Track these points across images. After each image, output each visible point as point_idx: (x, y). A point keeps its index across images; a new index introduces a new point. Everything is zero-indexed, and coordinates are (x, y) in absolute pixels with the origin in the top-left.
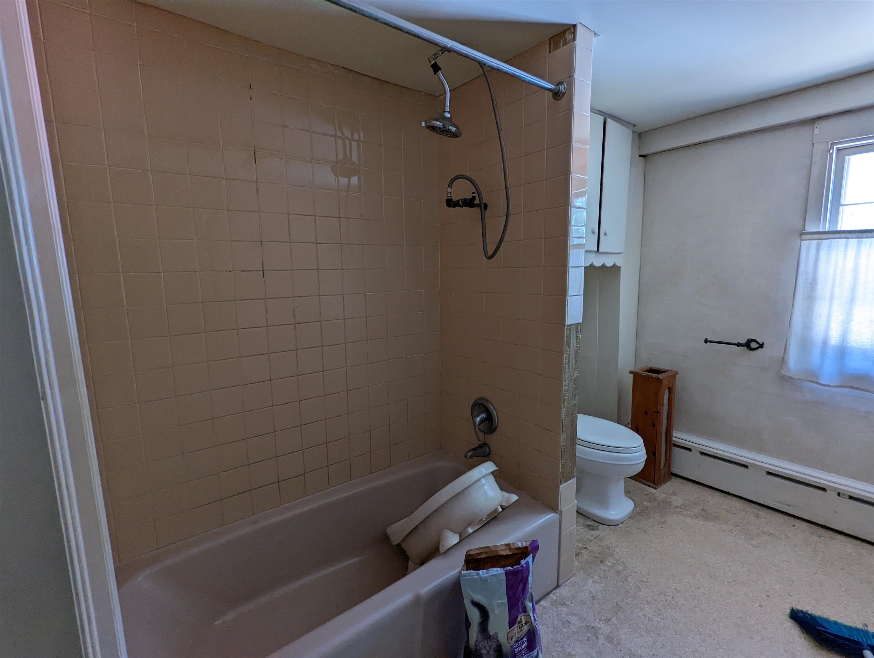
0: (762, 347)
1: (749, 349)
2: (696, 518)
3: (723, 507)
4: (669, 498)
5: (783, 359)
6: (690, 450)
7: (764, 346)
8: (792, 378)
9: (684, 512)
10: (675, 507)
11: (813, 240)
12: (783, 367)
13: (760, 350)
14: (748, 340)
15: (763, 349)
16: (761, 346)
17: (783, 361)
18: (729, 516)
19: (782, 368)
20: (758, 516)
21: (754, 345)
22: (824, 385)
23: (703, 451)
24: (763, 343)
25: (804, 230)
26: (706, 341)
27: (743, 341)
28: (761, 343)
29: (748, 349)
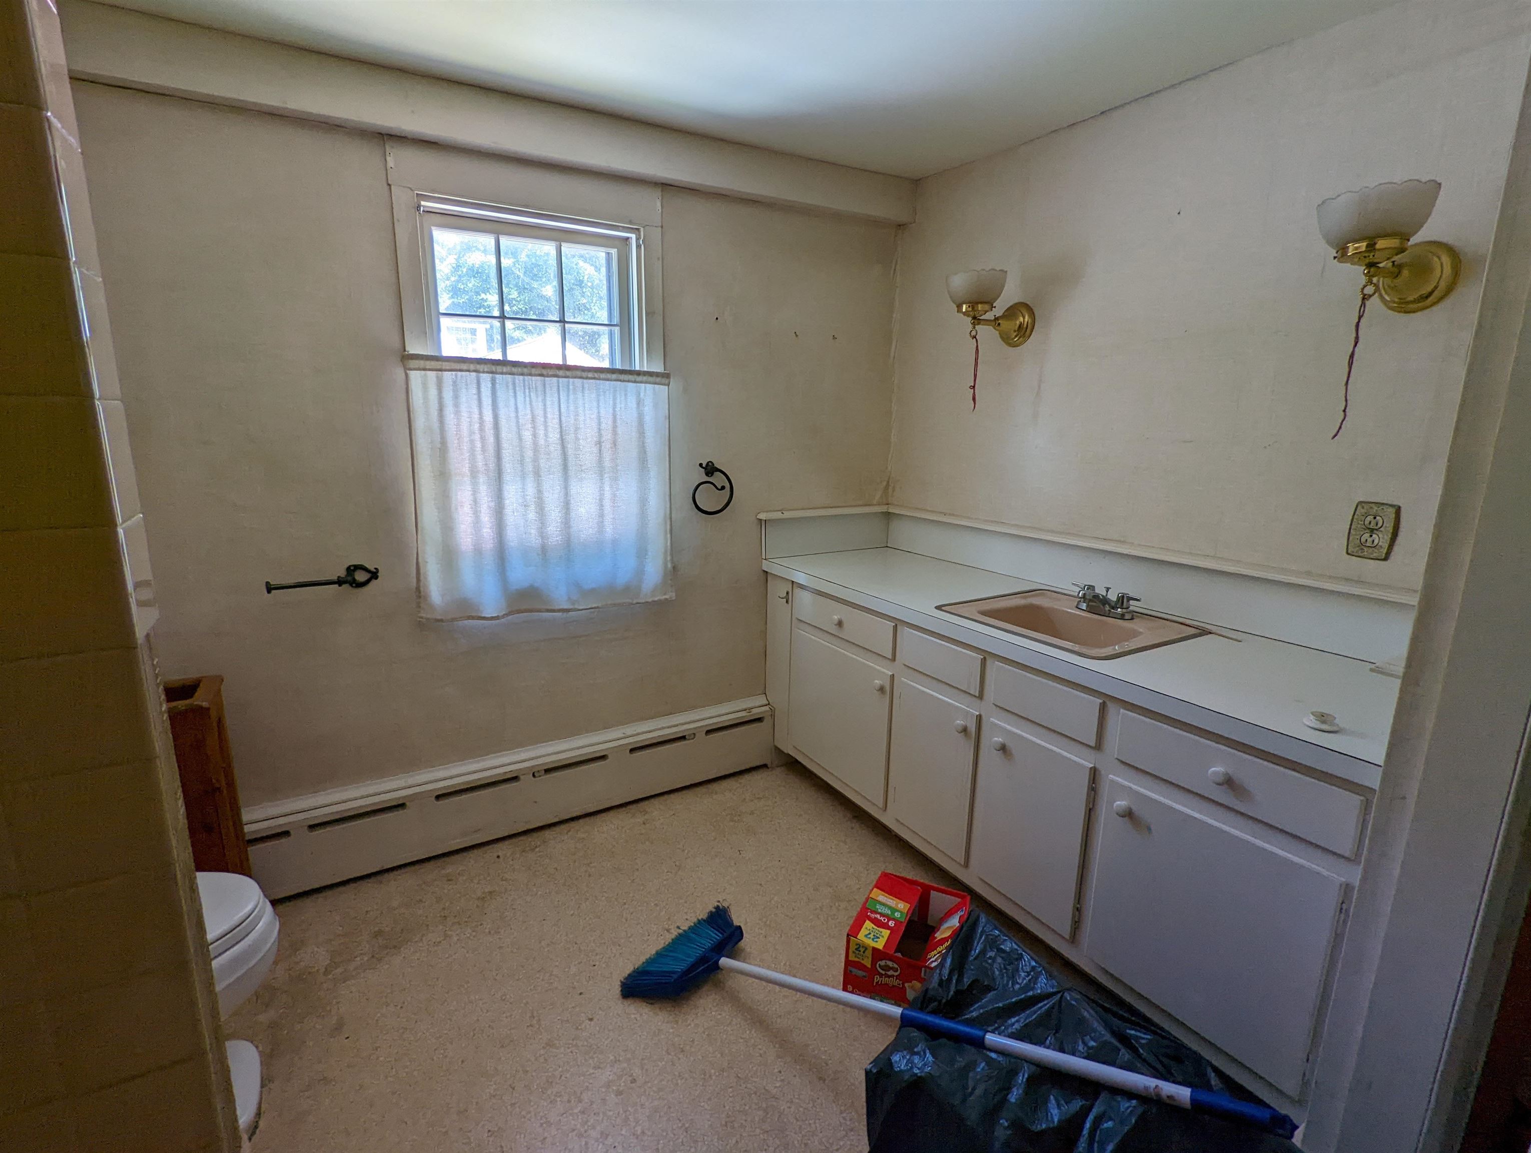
0: (376, 578)
1: (354, 585)
2: (380, 960)
3: (395, 904)
4: (297, 963)
5: (418, 589)
6: (286, 833)
7: (379, 574)
8: (441, 620)
9: (351, 967)
10: (327, 972)
11: (430, 370)
12: (422, 605)
13: (374, 583)
14: (348, 569)
15: (379, 578)
16: (374, 575)
17: (419, 593)
18: (420, 912)
19: (420, 607)
20: (449, 878)
21: (361, 576)
22: (492, 618)
23: (312, 823)
24: (375, 569)
25: (405, 350)
26: (270, 588)
27: (342, 573)
28: (372, 569)
29: (352, 587)
